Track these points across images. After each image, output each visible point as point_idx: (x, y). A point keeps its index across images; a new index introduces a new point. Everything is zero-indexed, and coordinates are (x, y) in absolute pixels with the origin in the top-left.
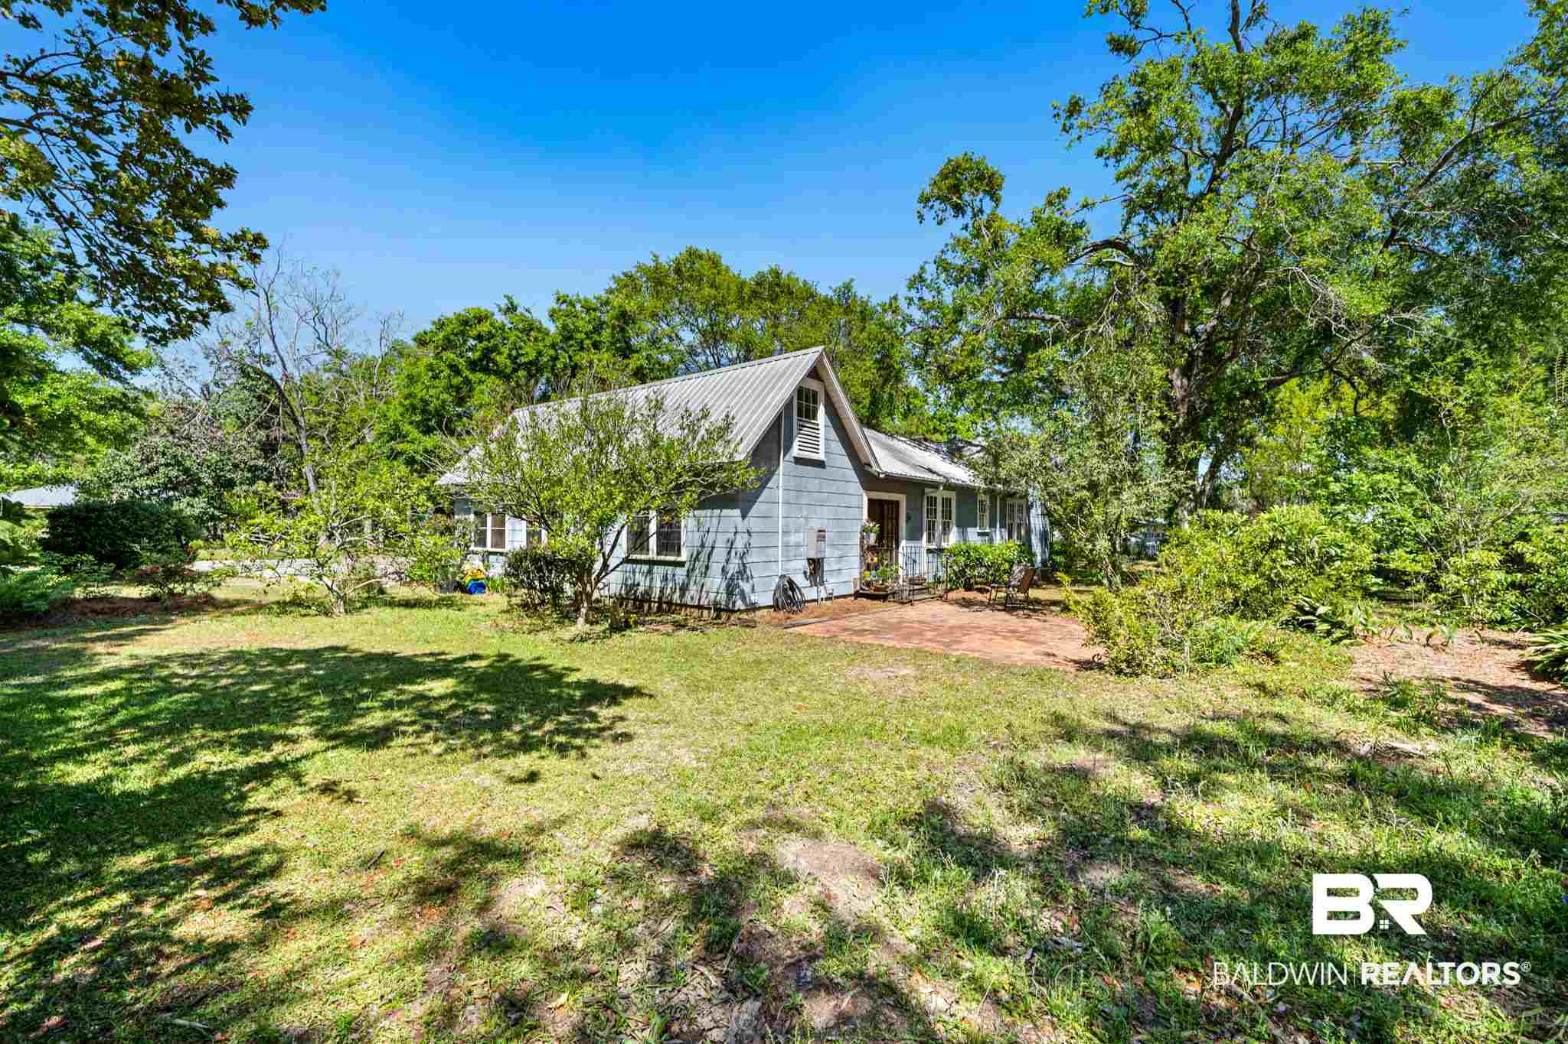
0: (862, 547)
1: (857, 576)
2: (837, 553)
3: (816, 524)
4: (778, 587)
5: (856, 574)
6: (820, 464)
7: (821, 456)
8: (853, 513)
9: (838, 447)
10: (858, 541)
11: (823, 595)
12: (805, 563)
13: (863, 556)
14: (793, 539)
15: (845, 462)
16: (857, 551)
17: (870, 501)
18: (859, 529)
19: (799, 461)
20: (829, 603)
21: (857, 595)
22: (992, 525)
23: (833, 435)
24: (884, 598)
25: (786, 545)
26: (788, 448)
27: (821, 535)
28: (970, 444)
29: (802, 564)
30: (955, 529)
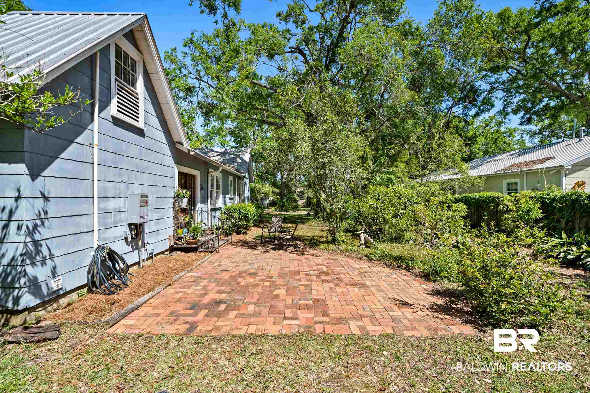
0: (174, 208)
1: (171, 234)
2: (156, 216)
3: (138, 191)
4: (94, 261)
5: (170, 232)
6: (140, 132)
7: (141, 124)
8: (166, 182)
9: (155, 121)
10: (171, 206)
11: (144, 256)
12: (126, 229)
13: (176, 217)
14: (112, 204)
15: (161, 136)
16: (170, 213)
17: (180, 173)
18: (172, 195)
19: (116, 121)
20: (149, 262)
21: (172, 249)
22: (235, 195)
23: (151, 109)
24: (195, 250)
25: (103, 212)
26: (105, 105)
27: (144, 200)
28: (213, 151)
29: (124, 231)
30: (221, 196)
